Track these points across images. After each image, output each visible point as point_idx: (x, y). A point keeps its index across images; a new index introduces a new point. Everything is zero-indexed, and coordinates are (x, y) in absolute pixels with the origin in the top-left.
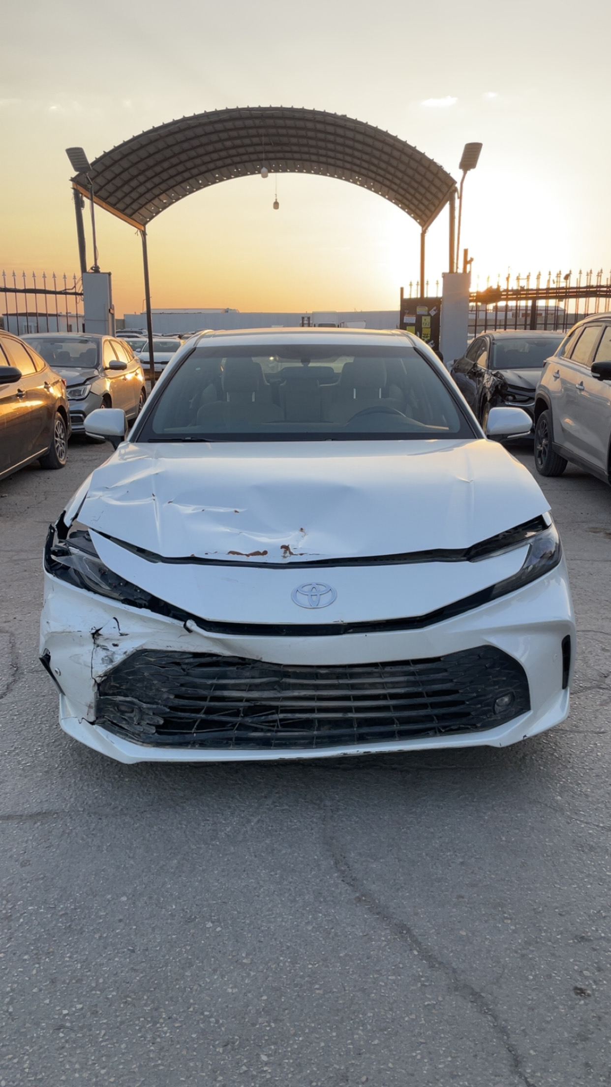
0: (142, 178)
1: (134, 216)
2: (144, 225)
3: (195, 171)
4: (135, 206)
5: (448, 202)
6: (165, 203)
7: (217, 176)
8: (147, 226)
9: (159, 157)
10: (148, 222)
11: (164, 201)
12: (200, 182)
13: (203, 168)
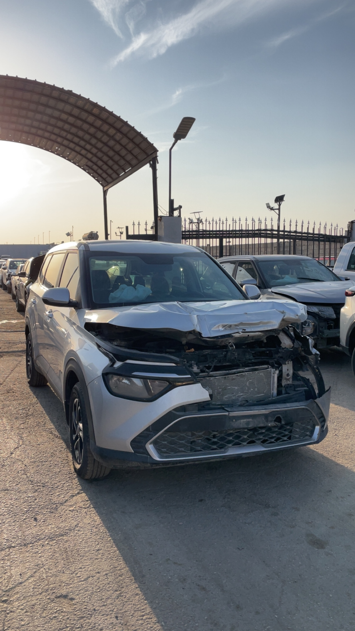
5: (148, 165)
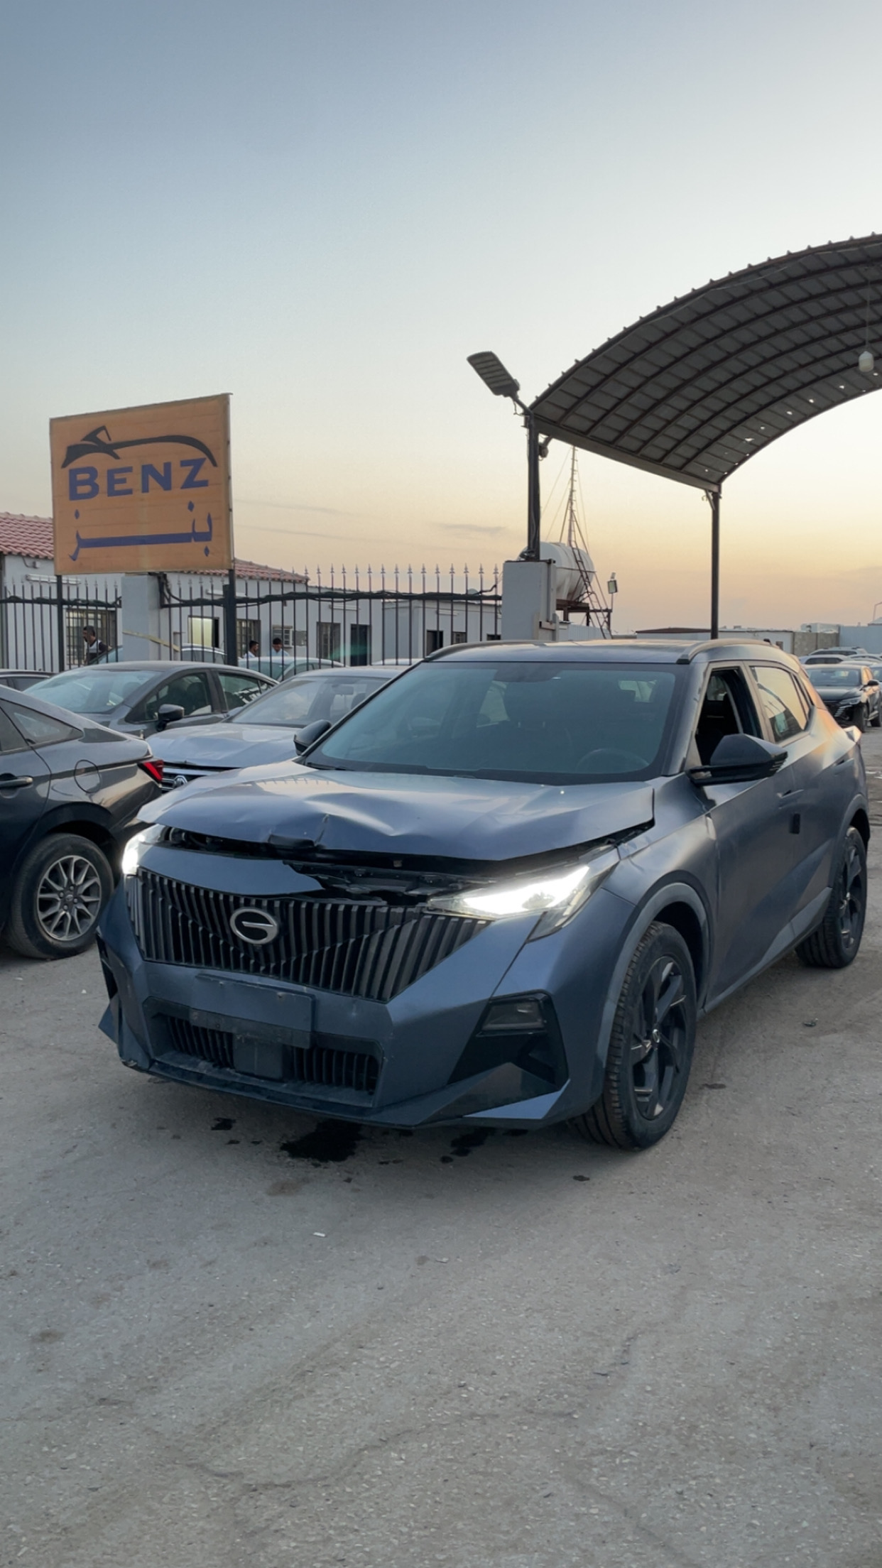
0: (678, 402)
1: (690, 468)
2: (719, 483)
3: (789, 383)
4: (685, 451)
6: (750, 443)
7: (842, 387)
8: (725, 484)
9: (697, 361)
10: (723, 478)
11: (749, 440)
12: (811, 401)
13: (805, 376)
